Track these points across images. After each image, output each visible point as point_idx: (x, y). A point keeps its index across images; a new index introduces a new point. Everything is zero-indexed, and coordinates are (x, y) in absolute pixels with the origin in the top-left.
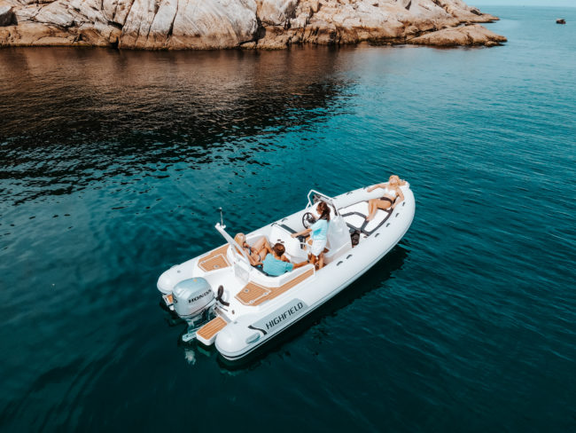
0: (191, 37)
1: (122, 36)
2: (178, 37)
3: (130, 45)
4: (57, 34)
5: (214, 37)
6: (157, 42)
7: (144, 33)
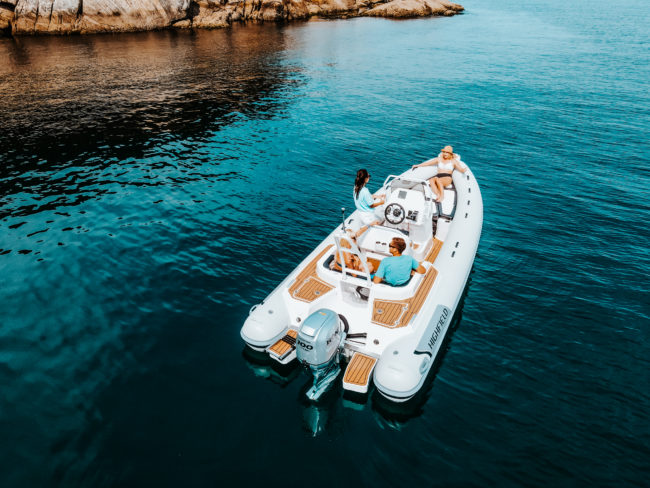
0: (109, 16)
1: (16, 18)
2: (91, 16)
3: (27, 29)
5: (138, 15)
6: (64, 24)
7: (45, 14)
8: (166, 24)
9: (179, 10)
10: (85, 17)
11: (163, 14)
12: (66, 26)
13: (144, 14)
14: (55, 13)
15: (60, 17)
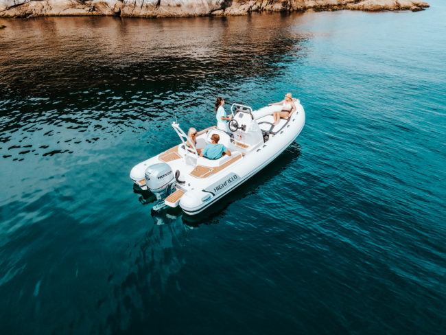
0: (174, 7)
1: (124, 6)
2: (164, 7)
3: (129, 13)
4: (77, 7)
5: (191, 7)
6: (149, 11)
7: (139, 4)
8: (207, 12)
9: (217, 4)
10: (161, 7)
11: (207, 6)
12: (149, 13)
13: (195, 6)
14: (144, 5)
15: (147, 7)
